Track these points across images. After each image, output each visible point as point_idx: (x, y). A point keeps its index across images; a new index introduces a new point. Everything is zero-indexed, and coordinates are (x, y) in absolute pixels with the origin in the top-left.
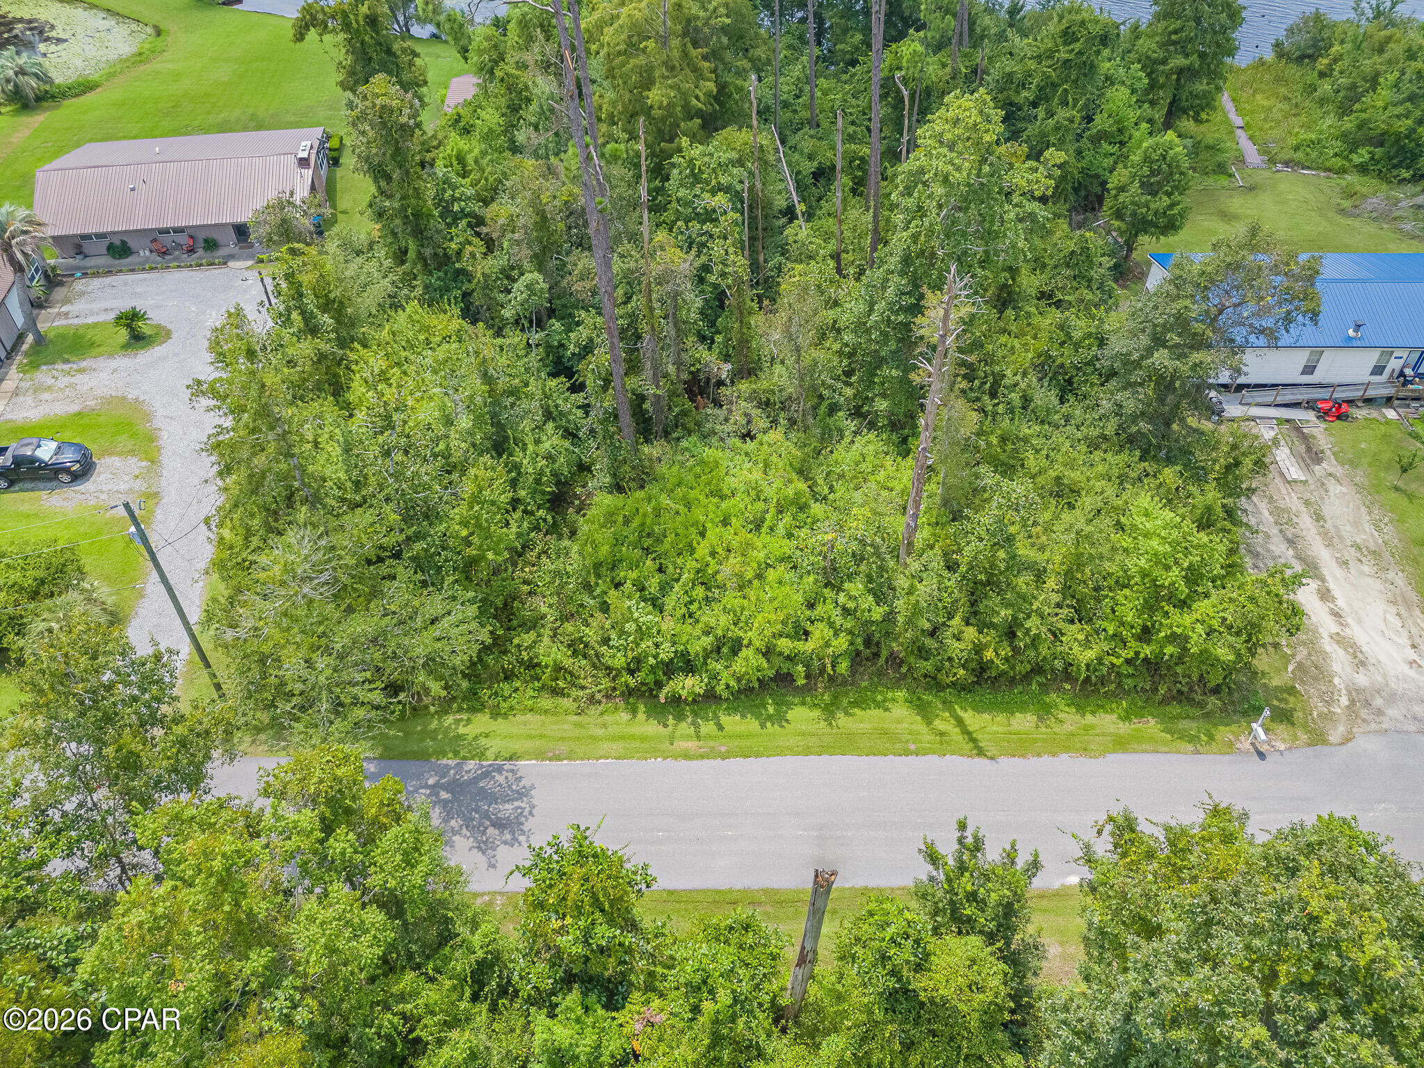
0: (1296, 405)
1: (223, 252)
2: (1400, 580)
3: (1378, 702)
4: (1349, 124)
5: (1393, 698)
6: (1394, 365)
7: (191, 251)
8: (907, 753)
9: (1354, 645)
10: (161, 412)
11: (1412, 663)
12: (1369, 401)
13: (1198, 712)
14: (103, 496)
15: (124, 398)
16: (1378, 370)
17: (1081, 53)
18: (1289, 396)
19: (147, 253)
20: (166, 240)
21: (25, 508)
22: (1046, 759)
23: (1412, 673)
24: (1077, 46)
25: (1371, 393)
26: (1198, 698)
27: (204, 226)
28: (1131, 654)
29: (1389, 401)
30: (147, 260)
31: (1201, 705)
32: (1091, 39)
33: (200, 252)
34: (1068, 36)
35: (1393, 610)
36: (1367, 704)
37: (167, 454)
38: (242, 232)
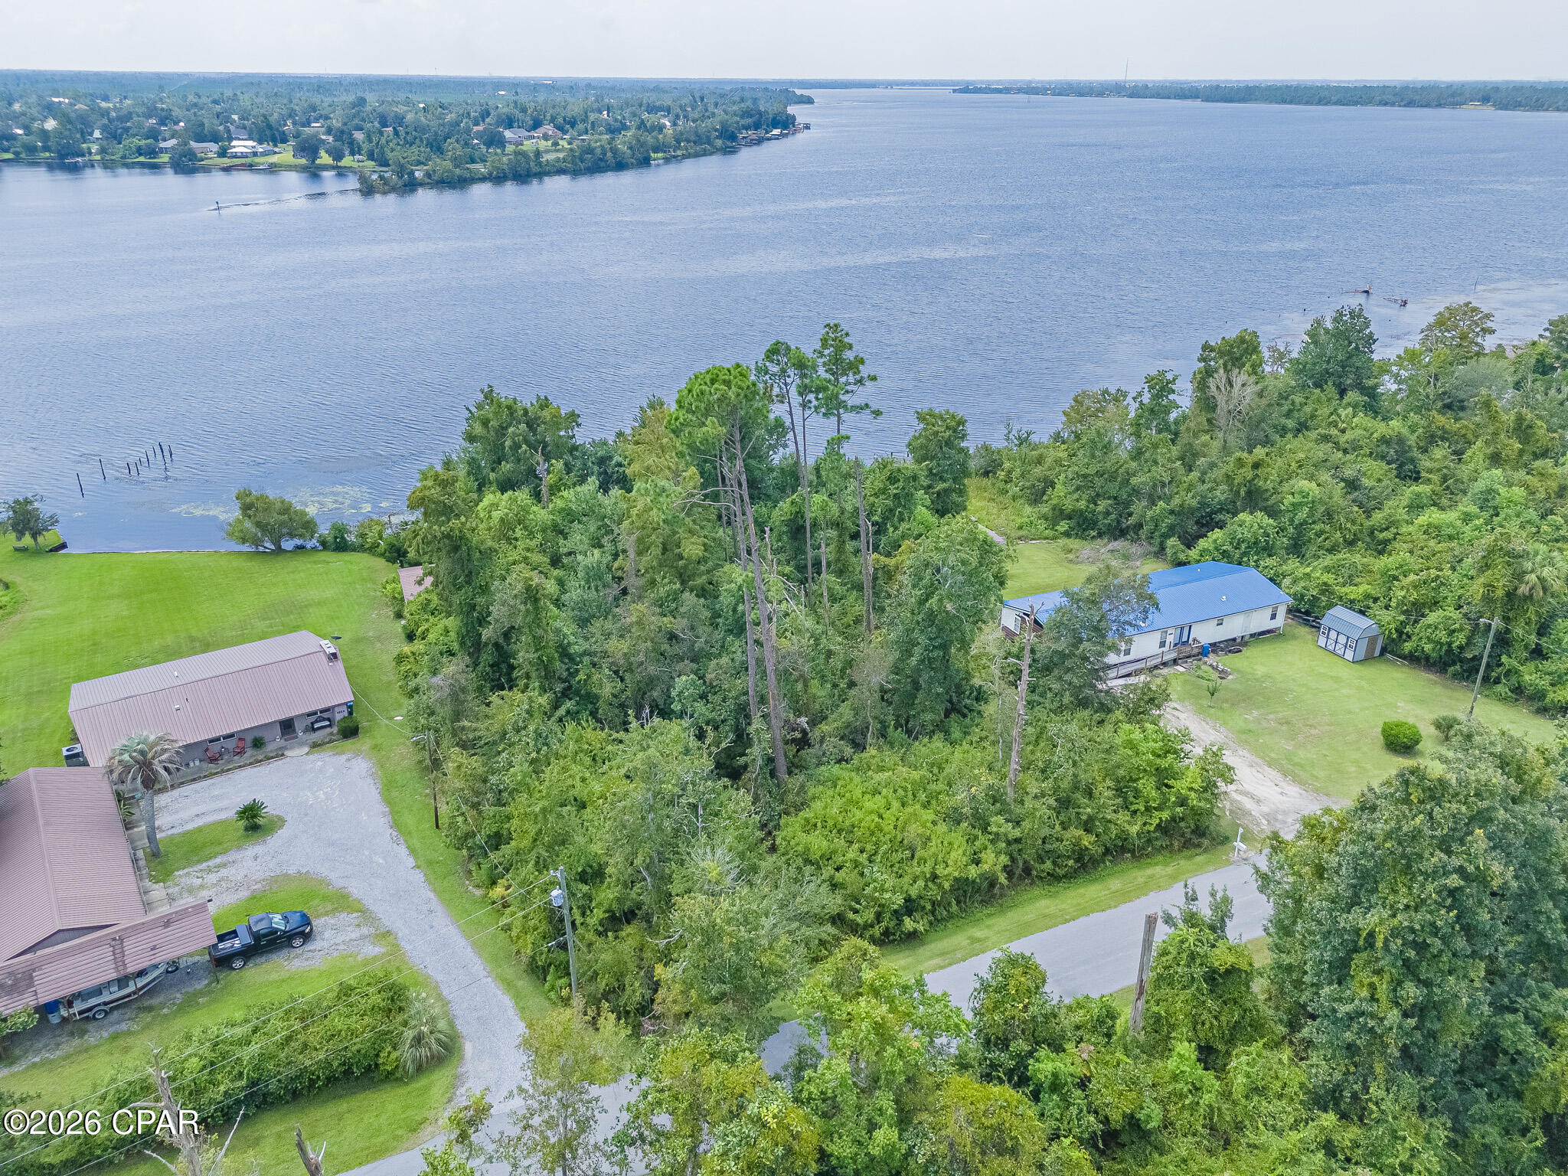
0: (1129, 675)
1: (270, 747)
2: (1245, 753)
3: (1280, 817)
4: (1045, 509)
5: (1284, 813)
6: (1170, 639)
7: (241, 752)
8: (1067, 921)
9: (1248, 793)
10: (333, 876)
11: (1282, 793)
12: (1165, 664)
13: (1198, 850)
14: (341, 947)
15: (286, 875)
16: (1162, 644)
17: (903, 488)
18: (1123, 671)
19: (197, 763)
20: (215, 748)
21: (274, 976)
22: (1143, 898)
23: (1284, 798)
24: (901, 484)
25: (1166, 658)
26: (1196, 841)
27: (252, 728)
28: (1158, 821)
29: (1175, 662)
30: (200, 769)
31: (1199, 846)
32: (907, 479)
33: (249, 752)
34: (892, 479)
35: (1254, 769)
36: (1276, 820)
37: (369, 902)
38: (287, 726)
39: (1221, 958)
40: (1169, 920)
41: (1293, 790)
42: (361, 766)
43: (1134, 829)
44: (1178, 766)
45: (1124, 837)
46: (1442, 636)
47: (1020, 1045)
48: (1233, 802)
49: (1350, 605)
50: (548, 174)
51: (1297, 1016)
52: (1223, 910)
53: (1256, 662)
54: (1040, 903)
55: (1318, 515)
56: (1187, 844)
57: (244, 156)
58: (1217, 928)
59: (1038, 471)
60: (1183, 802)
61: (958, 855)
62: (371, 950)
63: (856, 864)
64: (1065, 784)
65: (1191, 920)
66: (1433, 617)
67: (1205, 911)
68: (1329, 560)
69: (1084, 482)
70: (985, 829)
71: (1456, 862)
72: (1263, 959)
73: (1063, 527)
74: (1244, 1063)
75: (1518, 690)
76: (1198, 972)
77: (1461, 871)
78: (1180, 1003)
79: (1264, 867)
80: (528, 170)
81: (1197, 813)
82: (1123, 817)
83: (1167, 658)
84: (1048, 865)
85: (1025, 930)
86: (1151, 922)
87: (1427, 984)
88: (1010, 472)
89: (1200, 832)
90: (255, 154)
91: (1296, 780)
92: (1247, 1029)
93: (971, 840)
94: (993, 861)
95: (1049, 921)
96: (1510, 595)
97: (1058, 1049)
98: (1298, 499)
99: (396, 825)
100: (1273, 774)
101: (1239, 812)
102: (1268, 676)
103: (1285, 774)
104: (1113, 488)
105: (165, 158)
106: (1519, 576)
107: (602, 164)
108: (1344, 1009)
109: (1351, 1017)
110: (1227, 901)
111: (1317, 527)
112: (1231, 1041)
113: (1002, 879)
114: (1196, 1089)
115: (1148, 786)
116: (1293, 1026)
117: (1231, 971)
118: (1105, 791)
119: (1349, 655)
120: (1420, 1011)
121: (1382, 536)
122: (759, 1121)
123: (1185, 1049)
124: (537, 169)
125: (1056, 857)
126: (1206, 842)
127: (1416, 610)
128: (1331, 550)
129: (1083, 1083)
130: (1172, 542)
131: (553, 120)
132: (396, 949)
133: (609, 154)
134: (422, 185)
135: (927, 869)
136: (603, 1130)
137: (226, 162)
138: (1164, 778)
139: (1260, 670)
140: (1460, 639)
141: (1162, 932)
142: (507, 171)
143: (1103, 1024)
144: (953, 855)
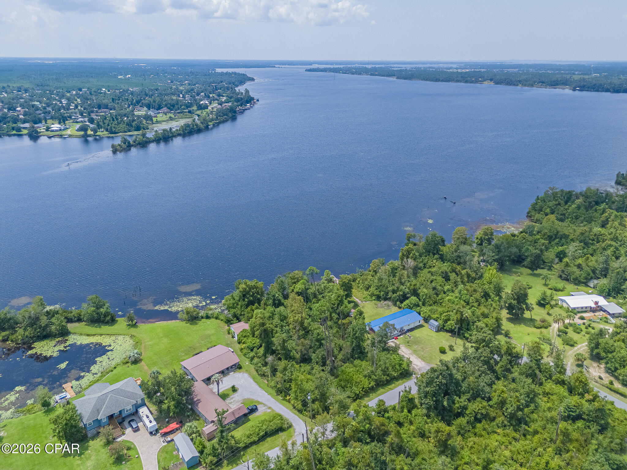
1: (225, 373)
2: (415, 355)
4: (369, 293)
9: (415, 365)
12: (399, 336)
14: (263, 410)
15: (245, 399)
16: (398, 331)
21: (255, 416)
23: (422, 365)
28: (400, 373)
29: (401, 335)
31: (407, 377)
35: (416, 360)
36: (420, 370)
37: (264, 402)
38: (228, 369)
39: (410, 397)
40: (402, 391)
41: (423, 363)
42: (246, 375)
43: (396, 375)
44: (403, 363)
45: (394, 376)
46: (450, 327)
47: (382, 413)
48: (413, 367)
49: (434, 319)
50: (175, 136)
51: (421, 405)
52: (410, 389)
53: (416, 333)
54: (381, 390)
55: (427, 297)
56: (405, 376)
57: (56, 131)
58: (410, 392)
59: (366, 283)
60: (404, 369)
61: (367, 383)
62: (269, 410)
63: (350, 386)
64: (383, 368)
65: (406, 391)
66: (449, 322)
67: (407, 389)
68: (429, 308)
69: (378, 288)
70: (371, 378)
71: (438, 380)
72: (416, 396)
73: (374, 298)
74: (414, 412)
75: (464, 337)
76: (407, 399)
77: (439, 382)
78: (404, 403)
79: (416, 381)
80: (169, 136)
81: (406, 370)
82: (393, 373)
83: (399, 334)
84: (382, 383)
85: (380, 395)
86: (400, 393)
87: (436, 397)
88: (359, 281)
89: (407, 374)
90: (60, 130)
91: (424, 361)
92: (415, 407)
93: (369, 380)
94: (373, 383)
95: (383, 393)
96: (461, 319)
97: (388, 413)
98: (423, 293)
99: (260, 387)
100: (420, 360)
101: (414, 368)
102: (419, 337)
103: (422, 359)
104: (384, 289)
105: (25, 132)
106: (462, 315)
107: (193, 130)
108: (426, 402)
109: (427, 403)
110: (411, 387)
111: (427, 300)
112: (412, 409)
113: (375, 386)
114: (408, 416)
115: (397, 367)
116: (421, 406)
117: (412, 398)
118: (390, 368)
119: (434, 330)
120: (436, 401)
121: (440, 301)
122: (352, 425)
123: (405, 410)
124: (171, 135)
125: (383, 381)
126: (408, 375)
127: (446, 321)
128: (430, 305)
129: (392, 417)
130: (398, 303)
131: (166, 105)
132: (273, 410)
133: (195, 127)
134: (133, 146)
135: (362, 386)
136: (329, 430)
137: (49, 133)
138: (400, 365)
139: (417, 335)
140: (453, 328)
141: (402, 393)
142: (161, 137)
143: (394, 408)
144: (366, 383)
